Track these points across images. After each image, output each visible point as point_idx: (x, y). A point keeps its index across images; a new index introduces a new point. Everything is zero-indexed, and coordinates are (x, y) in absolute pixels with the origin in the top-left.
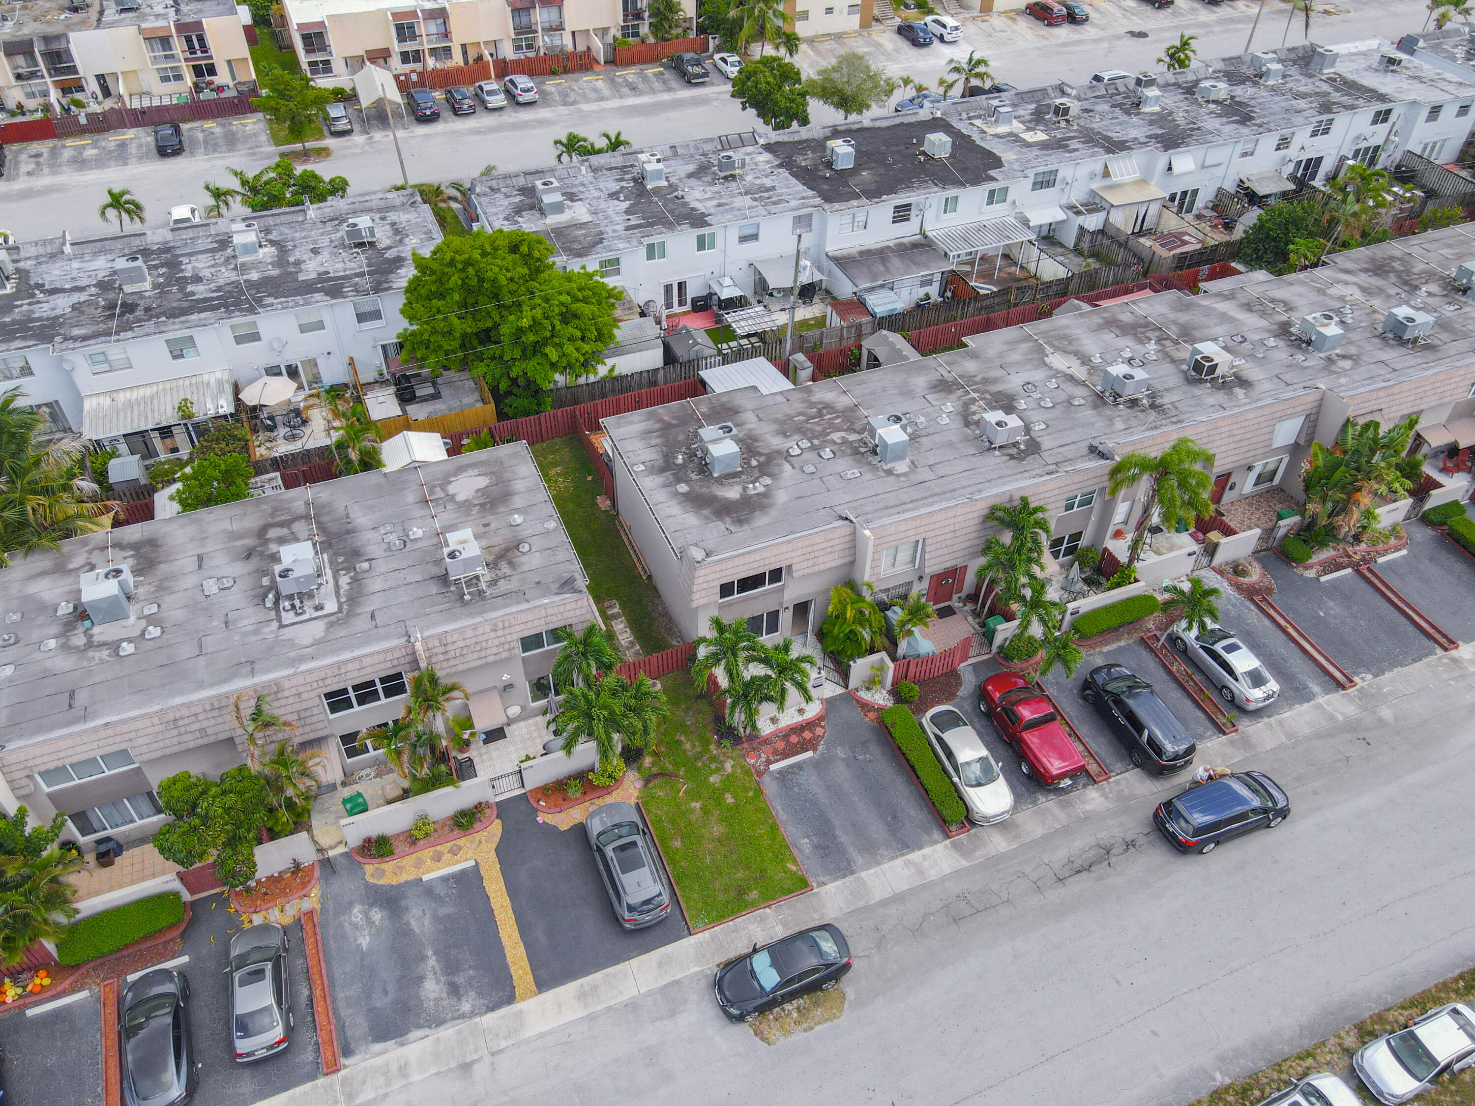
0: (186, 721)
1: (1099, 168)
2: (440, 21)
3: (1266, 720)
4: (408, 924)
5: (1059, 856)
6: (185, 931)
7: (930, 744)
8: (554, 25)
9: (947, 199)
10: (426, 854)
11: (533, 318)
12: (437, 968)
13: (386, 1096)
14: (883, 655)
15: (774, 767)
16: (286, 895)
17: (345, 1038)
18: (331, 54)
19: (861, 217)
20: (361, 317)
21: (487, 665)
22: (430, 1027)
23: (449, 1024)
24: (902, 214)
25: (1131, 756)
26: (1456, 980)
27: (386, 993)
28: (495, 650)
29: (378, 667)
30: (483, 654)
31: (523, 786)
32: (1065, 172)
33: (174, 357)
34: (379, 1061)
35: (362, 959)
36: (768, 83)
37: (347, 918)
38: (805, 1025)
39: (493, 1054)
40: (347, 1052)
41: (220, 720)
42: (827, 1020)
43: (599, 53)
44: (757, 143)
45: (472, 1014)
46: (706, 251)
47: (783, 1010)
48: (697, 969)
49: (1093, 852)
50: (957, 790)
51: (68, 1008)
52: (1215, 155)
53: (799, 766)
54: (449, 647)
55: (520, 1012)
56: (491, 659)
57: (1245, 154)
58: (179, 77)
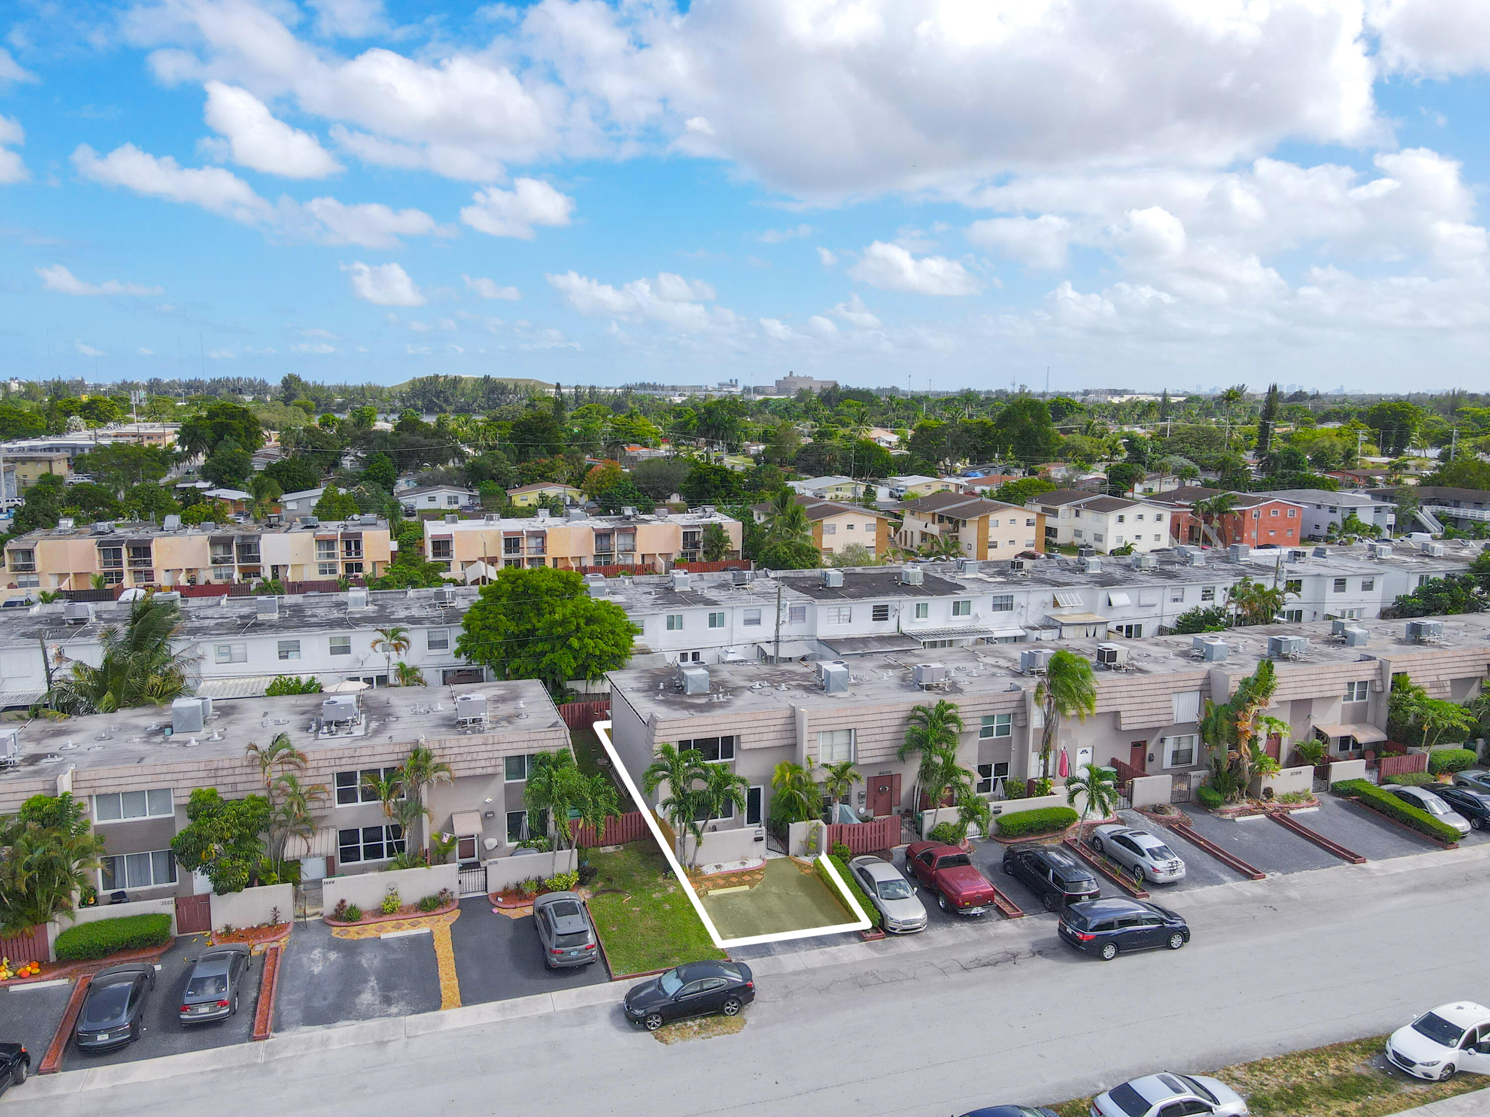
0: (225, 773)
1: (1048, 597)
2: (540, 540)
3: (1177, 892)
4: (360, 962)
5: (969, 955)
6: (164, 953)
7: (854, 876)
8: (628, 548)
9: (918, 605)
10: (389, 925)
11: (564, 615)
12: (376, 987)
13: (302, 1056)
14: (821, 822)
15: (711, 893)
16: (258, 938)
17: (279, 1021)
18: (452, 557)
19: (845, 612)
20: (432, 645)
21: (474, 777)
22: (357, 1020)
23: (376, 1019)
24: (881, 614)
25: (1043, 901)
26: (1354, 1044)
27: (325, 998)
28: (483, 764)
29: (386, 757)
30: (473, 765)
31: (486, 891)
32: (1020, 598)
33: (281, 657)
34: (306, 1035)
35: (311, 979)
36: (785, 553)
37: (307, 955)
38: (704, 1035)
39: (408, 1037)
40: (278, 1029)
41: (251, 778)
42: (725, 1033)
43: (661, 568)
44: (768, 576)
45: (398, 1014)
46: (716, 628)
47: (686, 1025)
48: (613, 1000)
49: (1000, 955)
50: (873, 903)
51: (46, 990)
52: (1148, 597)
53: (736, 895)
54: (447, 752)
55: (443, 1015)
56: (479, 772)
57: (1176, 600)
58: (333, 572)
